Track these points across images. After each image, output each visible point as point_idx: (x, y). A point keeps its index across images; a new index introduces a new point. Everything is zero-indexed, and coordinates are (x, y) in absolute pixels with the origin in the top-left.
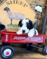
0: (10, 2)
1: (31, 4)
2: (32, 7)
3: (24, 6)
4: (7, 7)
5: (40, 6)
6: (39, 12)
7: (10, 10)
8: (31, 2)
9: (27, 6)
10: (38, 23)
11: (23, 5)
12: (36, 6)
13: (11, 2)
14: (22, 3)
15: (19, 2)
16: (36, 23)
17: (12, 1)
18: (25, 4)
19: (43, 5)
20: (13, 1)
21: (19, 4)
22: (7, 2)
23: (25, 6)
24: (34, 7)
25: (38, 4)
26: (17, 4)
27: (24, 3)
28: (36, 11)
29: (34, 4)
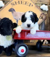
1: (36, 4)
2: (37, 7)
3: (29, 6)
5: (46, 5)
6: (45, 11)
9: (32, 6)
10: (46, 23)
12: (41, 5)
14: (27, 3)
18: (30, 4)
19: (48, 4)
21: (24, 4)
24: (40, 7)
25: (44, 3)
28: (42, 10)
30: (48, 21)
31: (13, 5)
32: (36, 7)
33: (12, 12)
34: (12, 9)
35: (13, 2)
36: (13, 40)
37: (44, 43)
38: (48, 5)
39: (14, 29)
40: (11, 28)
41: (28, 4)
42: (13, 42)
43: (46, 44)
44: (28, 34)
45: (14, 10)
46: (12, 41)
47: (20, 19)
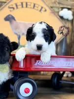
0: (14, 6)
1: (52, 7)
2: (54, 12)
3: (40, 11)
4: (9, 15)
5: (69, 9)
6: (67, 20)
7: (15, 20)
8: (52, 3)
9: (46, 11)
11: (37, 10)
12: (61, 9)
13: (17, 6)
14: (36, 5)
15: (30, 5)
16: (63, 39)
17: (18, 4)
18: (42, 8)
20: (20, 4)
21: (31, 8)
22: (10, 6)
23: (42, 11)
24: (58, 12)
25: (65, 6)
26: (27, 9)
27: (39, 5)
28: (62, 18)
29: (58, 5)
30: (73, 38)
31: (12, 9)
32: (51, 13)
33: (11, 22)
34: (10, 17)
35: (12, 4)
36: (10, 72)
37: (65, 75)
38: (72, 10)
39: (12, 53)
40: (8, 51)
41: (37, 7)
42: (10, 76)
43: (67, 77)
44: (37, 61)
45: (13, 18)
46: (9, 74)
47: (23, 34)
